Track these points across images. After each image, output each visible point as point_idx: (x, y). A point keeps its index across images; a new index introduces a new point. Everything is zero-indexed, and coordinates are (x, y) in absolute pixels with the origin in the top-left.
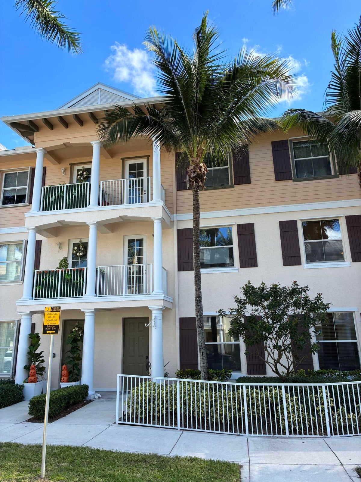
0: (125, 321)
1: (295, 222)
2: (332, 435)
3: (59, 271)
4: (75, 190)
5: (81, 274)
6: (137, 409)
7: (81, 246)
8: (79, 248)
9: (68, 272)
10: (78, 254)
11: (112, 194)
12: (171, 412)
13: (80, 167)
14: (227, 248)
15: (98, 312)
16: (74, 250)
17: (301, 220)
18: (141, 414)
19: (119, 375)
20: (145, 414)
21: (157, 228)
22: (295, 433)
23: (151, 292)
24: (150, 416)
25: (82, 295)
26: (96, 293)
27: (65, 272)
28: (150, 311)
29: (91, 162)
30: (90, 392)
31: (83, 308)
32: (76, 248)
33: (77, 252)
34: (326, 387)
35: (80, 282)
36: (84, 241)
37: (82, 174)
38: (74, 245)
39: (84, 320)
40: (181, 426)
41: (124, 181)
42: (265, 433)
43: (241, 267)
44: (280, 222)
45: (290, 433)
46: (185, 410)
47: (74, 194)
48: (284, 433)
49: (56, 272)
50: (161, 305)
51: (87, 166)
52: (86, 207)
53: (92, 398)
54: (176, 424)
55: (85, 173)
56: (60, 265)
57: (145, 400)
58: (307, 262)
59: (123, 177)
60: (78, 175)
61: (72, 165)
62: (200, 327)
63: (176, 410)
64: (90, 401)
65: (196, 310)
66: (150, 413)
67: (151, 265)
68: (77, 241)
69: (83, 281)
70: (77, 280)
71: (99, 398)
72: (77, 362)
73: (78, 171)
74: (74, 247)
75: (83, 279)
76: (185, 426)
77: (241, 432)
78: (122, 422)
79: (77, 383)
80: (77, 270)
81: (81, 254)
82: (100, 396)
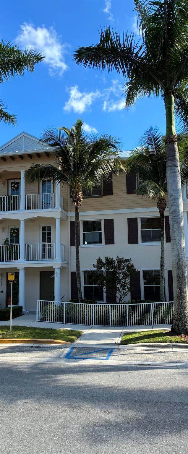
0: (41, 272)
1: (136, 219)
2: (129, 325)
3: (4, 246)
4: (12, 199)
5: (17, 248)
6: (46, 315)
7: (15, 230)
8: (14, 231)
9: (9, 247)
10: (14, 235)
11: (32, 199)
12: (61, 317)
13: (13, 181)
14: (98, 232)
15: (27, 270)
16: (11, 232)
17: (140, 218)
18: (48, 318)
19: (38, 301)
20: (50, 318)
21: (58, 223)
22: (114, 325)
23: (55, 259)
24: (51, 318)
25: (18, 260)
26: (25, 259)
27: (8, 247)
28: (54, 269)
29: (20, 178)
30: (24, 310)
31: (18, 267)
32: (12, 231)
33: (13, 234)
34: (128, 306)
35: (16, 252)
36: (17, 227)
37: (14, 186)
38: (12, 229)
39: (19, 272)
40: (65, 322)
41: (39, 195)
42: (101, 325)
43: (105, 244)
44: (128, 218)
45: (112, 325)
46: (67, 316)
47: (11, 202)
48: (109, 325)
49: (2, 246)
50: (59, 266)
51: (17, 181)
52: (18, 210)
53: (24, 313)
54: (63, 322)
55: (16, 185)
56: (5, 242)
57: (50, 312)
58: (142, 241)
59: (39, 193)
60: (12, 186)
61: (8, 180)
62: (78, 278)
63: (63, 316)
64: (24, 314)
65: (77, 269)
66: (51, 317)
67: (55, 244)
68: (13, 227)
69: (18, 252)
70: (14, 251)
71: (28, 313)
72: (16, 295)
73: (12, 183)
74: (11, 230)
75: (18, 251)
76: (67, 322)
77: (91, 324)
78: (39, 321)
79: (17, 305)
80: (15, 246)
81: (16, 235)
82: (29, 312)
